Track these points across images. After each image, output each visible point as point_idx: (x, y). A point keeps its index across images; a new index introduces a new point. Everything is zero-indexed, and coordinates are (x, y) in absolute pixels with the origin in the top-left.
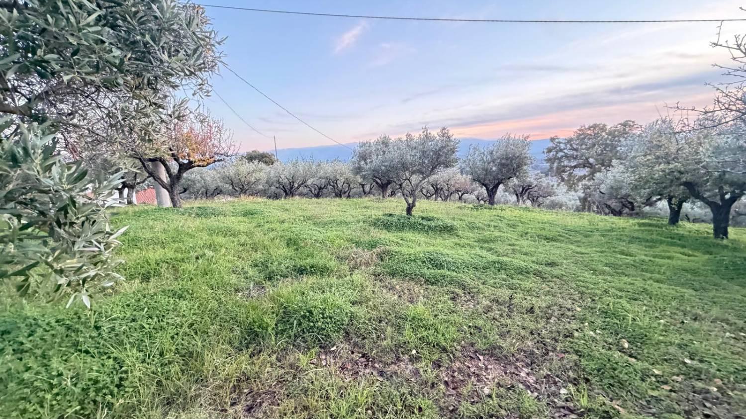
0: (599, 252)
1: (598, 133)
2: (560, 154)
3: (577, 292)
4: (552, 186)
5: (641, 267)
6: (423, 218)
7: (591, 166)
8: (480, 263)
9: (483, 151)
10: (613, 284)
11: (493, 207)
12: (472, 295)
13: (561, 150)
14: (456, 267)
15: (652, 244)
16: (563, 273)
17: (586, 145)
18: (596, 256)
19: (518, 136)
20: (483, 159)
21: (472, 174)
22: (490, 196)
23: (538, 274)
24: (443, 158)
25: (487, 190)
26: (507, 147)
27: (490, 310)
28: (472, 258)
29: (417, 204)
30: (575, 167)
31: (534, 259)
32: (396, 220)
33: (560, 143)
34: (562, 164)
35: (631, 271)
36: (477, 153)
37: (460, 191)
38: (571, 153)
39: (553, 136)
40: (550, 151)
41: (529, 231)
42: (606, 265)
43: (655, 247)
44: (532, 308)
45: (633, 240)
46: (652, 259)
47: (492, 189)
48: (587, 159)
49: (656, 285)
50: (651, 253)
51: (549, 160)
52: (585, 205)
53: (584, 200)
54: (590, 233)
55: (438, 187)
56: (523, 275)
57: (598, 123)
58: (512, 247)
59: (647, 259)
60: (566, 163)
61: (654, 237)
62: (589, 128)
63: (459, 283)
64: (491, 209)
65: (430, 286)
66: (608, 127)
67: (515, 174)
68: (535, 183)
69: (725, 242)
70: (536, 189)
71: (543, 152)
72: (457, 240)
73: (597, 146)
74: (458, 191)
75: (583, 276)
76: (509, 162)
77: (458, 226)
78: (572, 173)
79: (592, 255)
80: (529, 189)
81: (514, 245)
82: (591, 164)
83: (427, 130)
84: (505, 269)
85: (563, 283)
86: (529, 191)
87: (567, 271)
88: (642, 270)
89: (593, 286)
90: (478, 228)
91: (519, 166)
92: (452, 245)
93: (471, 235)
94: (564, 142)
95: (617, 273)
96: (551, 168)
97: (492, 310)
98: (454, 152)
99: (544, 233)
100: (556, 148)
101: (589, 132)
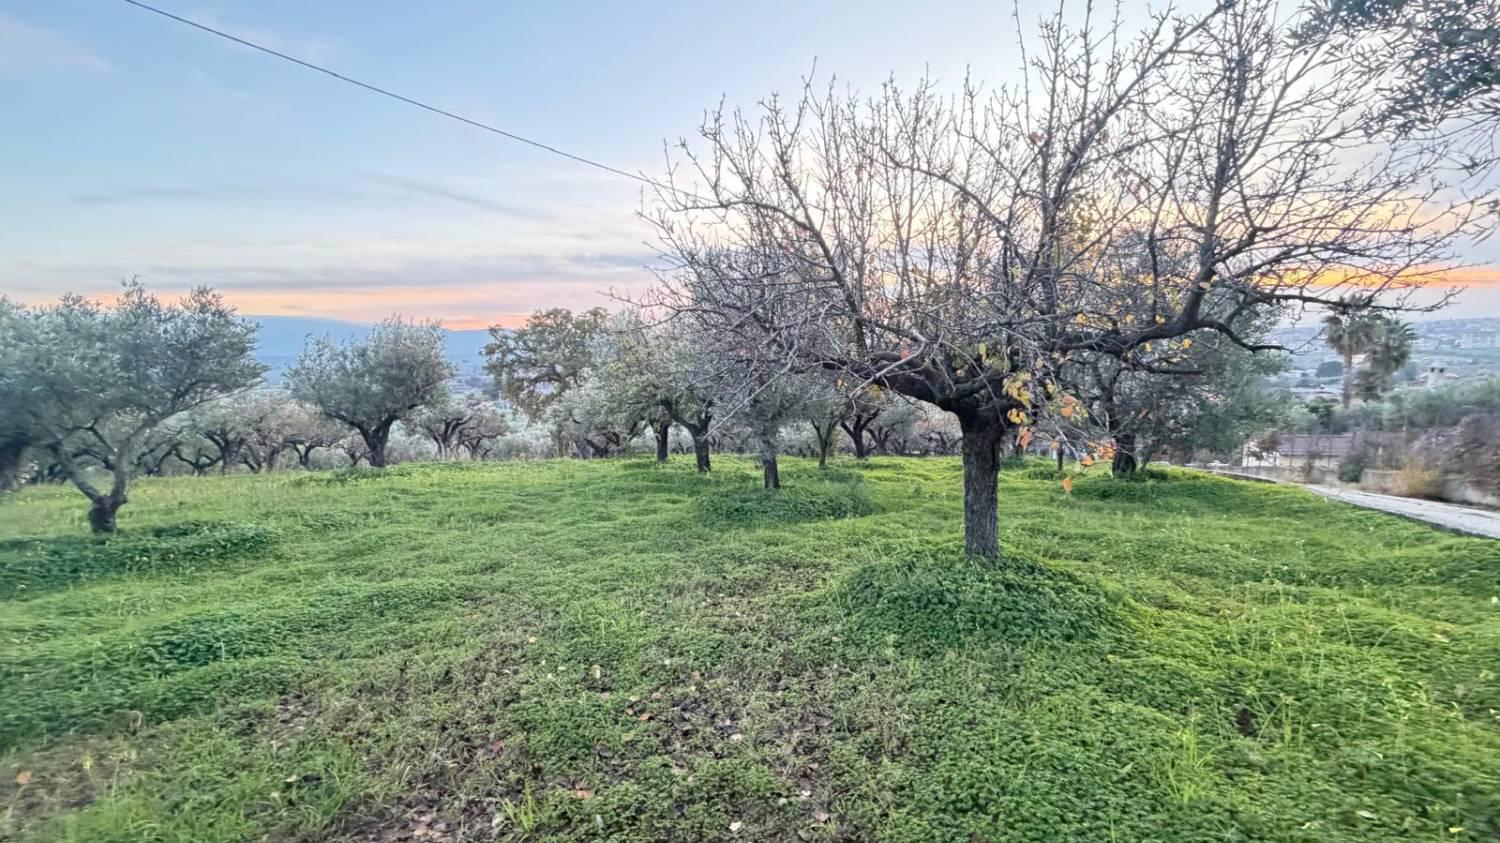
0: (567, 524)
1: (561, 324)
2: (510, 357)
3: (532, 609)
4: (503, 416)
5: (624, 535)
6: (159, 533)
7: (558, 378)
8: (334, 610)
9: (341, 348)
10: (585, 575)
11: (382, 471)
12: (305, 698)
13: (511, 351)
14: (261, 640)
15: (635, 494)
16: (513, 579)
17: (548, 343)
18: (565, 533)
19: (418, 320)
20: (344, 368)
21: (320, 401)
22: (373, 447)
23: (467, 596)
24: (213, 365)
25: (364, 433)
26: (396, 341)
27: (351, 716)
28: (311, 605)
29: (131, 493)
30: (536, 380)
31: (460, 566)
32: (44, 557)
33: (506, 338)
34: (516, 376)
35: (612, 545)
36: (327, 353)
37: (302, 443)
38: (525, 355)
39: (493, 325)
40: (491, 351)
41: (456, 509)
42: (579, 544)
43: (640, 498)
44: (447, 673)
45: (615, 492)
46: (636, 518)
47: (377, 431)
48: (552, 367)
49: (638, 558)
50: (636, 509)
51: (491, 368)
52: (561, 444)
53: (557, 436)
54: (558, 494)
55: (231, 436)
56: (434, 607)
57: (559, 308)
58: (417, 553)
59: (629, 519)
60: (521, 373)
61: (640, 483)
62: (548, 316)
63: (266, 680)
64: (379, 476)
65: (167, 725)
66: (574, 315)
67: (422, 398)
68: (469, 413)
69: (708, 475)
70: (472, 424)
71: (480, 353)
72: (275, 568)
73: (562, 346)
74: (294, 443)
75: (544, 575)
76: (405, 372)
77: (280, 531)
78: (533, 391)
79: (559, 533)
80: (458, 424)
81: (422, 547)
82: (558, 375)
83: (141, 291)
84: (396, 607)
85: (511, 597)
86: (460, 427)
87: (521, 572)
88: (625, 539)
89: (557, 588)
90: (338, 526)
91: (427, 381)
92: (259, 582)
93: (319, 545)
94: (513, 335)
95: (592, 553)
96: (498, 383)
97: (356, 715)
98: (243, 351)
99: (484, 508)
100: (500, 346)
101: (549, 322)
